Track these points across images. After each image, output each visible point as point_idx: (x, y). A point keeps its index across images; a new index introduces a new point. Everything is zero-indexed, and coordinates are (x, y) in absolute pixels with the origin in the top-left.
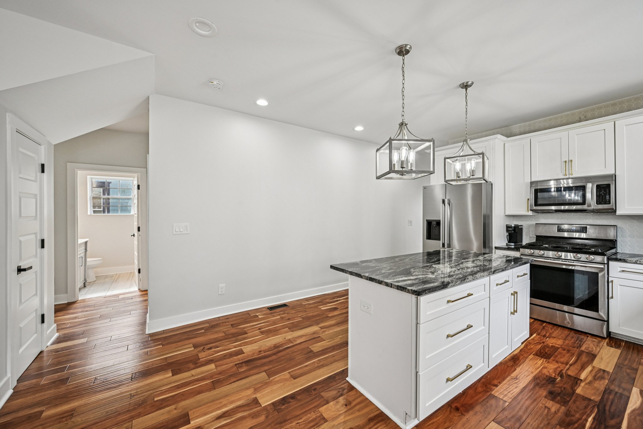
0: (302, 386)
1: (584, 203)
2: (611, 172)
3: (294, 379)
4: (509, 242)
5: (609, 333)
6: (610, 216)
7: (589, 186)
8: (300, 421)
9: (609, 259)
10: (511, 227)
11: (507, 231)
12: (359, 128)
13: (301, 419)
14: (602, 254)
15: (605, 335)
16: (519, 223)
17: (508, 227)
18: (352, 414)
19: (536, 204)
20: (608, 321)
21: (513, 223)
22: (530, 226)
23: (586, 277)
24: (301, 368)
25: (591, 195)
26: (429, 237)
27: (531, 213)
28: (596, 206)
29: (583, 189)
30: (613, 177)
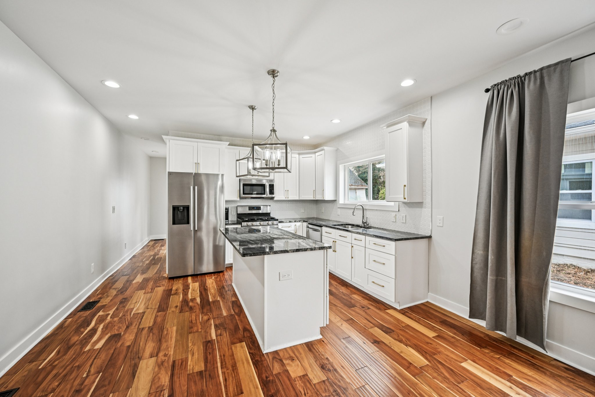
0: (257, 388)
1: (264, 194)
2: (273, 178)
3: (242, 393)
6: (271, 201)
7: (266, 185)
8: (303, 393)
9: (279, 222)
13: (300, 392)
16: (229, 206)
18: (302, 358)
19: (243, 193)
22: (232, 208)
24: (226, 386)
25: (267, 190)
26: (174, 223)
27: (238, 199)
28: (268, 195)
29: (264, 186)
30: (274, 181)
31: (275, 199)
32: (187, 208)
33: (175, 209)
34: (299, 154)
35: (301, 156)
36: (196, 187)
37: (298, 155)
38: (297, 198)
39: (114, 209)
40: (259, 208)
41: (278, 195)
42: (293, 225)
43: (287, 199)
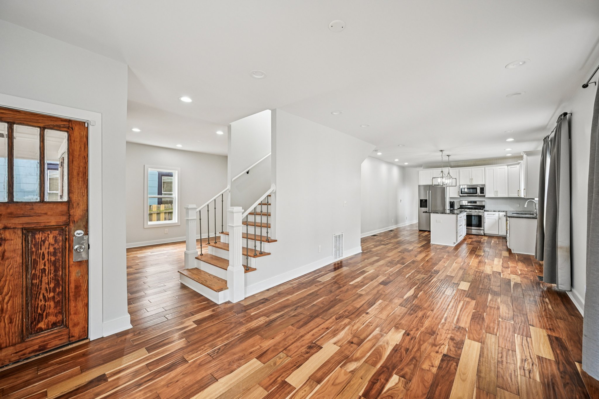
1: (476, 193)
2: (484, 183)
4: (450, 207)
6: (483, 198)
7: (478, 188)
9: (484, 211)
10: (451, 202)
11: (450, 203)
12: (397, 160)
14: (483, 209)
15: (483, 234)
16: (454, 200)
17: (450, 202)
19: (461, 194)
20: (484, 230)
21: (452, 201)
22: (457, 202)
23: (477, 217)
25: (479, 191)
26: (421, 207)
27: (459, 197)
28: (480, 194)
29: (476, 188)
30: (485, 185)
31: (486, 197)
32: (426, 201)
33: (421, 201)
34: (508, 165)
35: (509, 167)
36: (430, 191)
37: (507, 166)
38: (507, 196)
39: (401, 201)
40: (475, 202)
41: (488, 193)
42: (497, 213)
43: (496, 197)
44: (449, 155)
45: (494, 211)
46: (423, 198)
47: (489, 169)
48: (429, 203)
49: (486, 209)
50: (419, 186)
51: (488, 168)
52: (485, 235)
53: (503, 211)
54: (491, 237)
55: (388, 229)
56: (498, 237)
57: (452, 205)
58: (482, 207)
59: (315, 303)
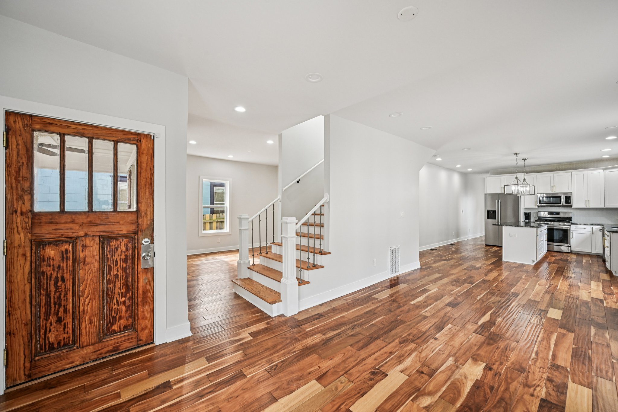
1: (560, 203)
2: (570, 191)
4: (525, 219)
5: (571, 251)
6: (569, 208)
7: (562, 196)
9: (571, 224)
10: (527, 213)
11: (525, 215)
12: (458, 166)
14: (569, 222)
16: (530, 211)
17: (525, 213)
19: (540, 203)
20: (571, 247)
21: (528, 211)
22: (534, 213)
23: (562, 231)
25: (563, 200)
26: (488, 218)
27: (537, 207)
28: (565, 204)
29: (560, 197)
30: (572, 193)
31: (573, 207)
32: (494, 211)
33: (488, 212)
34: (604, 169)
35: (606, 171)
36: (500, 201)
37: (603, 171)
38: (603, 207)
39: (463, 211)
40: (559, 213)
41: (576, 203)
42: (589, 227)
43: (587, 207)
44: (524, 158)
45: (585, 224)
46: (489, 208)
47: (577, 174)
48: (499, 215)
49: (573, 221)
50: (486, 195)
51: (575, 173)
52: (572, 252)
53: (598, 225)
54: (581, 255)
55: (448, 242)
56: (591, 256)
57: (527, 216)
58: (569, 220)
59: (373, 323)
